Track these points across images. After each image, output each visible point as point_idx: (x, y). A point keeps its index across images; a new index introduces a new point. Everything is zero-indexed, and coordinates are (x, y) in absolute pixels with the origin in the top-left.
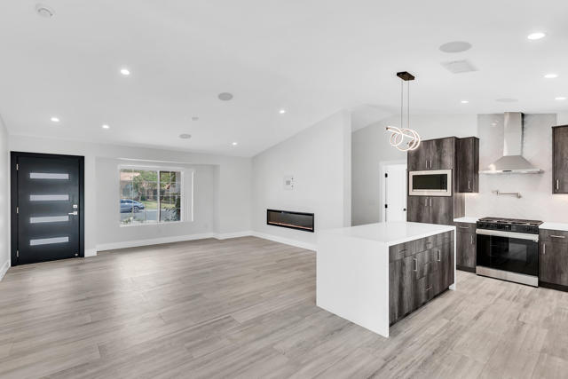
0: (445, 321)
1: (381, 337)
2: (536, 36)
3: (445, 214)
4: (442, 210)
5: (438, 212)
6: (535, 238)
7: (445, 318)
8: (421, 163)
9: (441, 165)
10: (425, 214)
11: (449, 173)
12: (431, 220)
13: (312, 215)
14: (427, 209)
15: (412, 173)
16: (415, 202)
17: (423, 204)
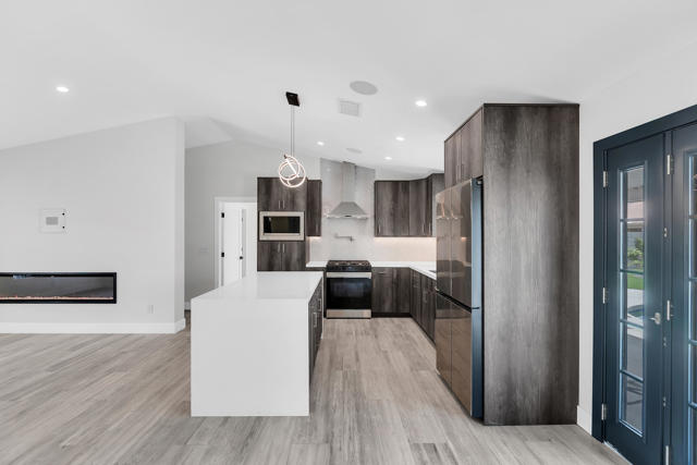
0: (340, 373)
1: (302, 418)
2: (421, 103)
3: (298, 260)
4: (295, 256)
5: (291, 258)
6: (368, 275)
7: (337, 369)
8: (273, 202)
9: (293, 206)
10: (278, 261)
11: (301, 214)
12: (284, 268)
13: (113, 275)
14: (279, 256)
15: (263, 214)
16: (266, 247)
17: (275, 250)
